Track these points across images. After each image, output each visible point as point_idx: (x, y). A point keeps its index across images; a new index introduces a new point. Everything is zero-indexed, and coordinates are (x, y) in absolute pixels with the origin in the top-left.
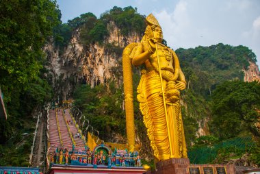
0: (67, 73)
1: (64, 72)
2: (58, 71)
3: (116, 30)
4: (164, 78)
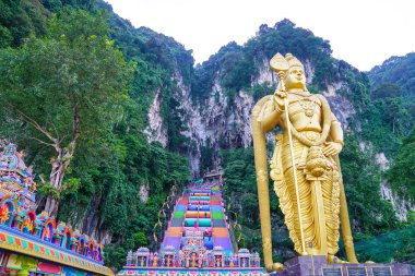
1: (210, 133)
2: (202, 134)
3: (266, 64)
4: (303, 144)
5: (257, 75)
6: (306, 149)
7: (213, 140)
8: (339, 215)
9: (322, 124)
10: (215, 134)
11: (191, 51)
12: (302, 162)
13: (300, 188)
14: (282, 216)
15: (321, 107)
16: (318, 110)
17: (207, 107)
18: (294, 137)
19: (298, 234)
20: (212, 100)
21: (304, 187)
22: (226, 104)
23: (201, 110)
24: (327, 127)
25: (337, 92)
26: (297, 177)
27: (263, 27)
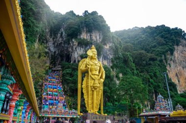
0: (58, 50)
1: (56, 49)
2: (52, 49)
3: (85, 29)
4: (93, 79)
5: (81, 33)
6: (93, 81)
7: (57, 52)
9: (99, 72)
12: (92, 85)
13: (90, 92)
14: (84, 99)
15: (100, 67)
16: (99, 68)
17: (57, 38)
19: (88, 105)
20: (59, 35)
21: (91, 92)
23: (53, 39)
24: (100, 74)
25: (110, 47)
26: (90, 89)
27: (86, 11)
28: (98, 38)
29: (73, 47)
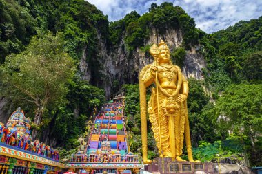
1: (118, 71)
2: (112, 71)
3: (154, 31)
4: (165, 95)
5: (148, 39)
6: (166, 99)
7: (120, 75)
8: (184, 134)
9: (177, 84)
10: (121, 71)
11: (107, 16)
12: (164, 106)
13: (162, 119)
15: (177, 74)
16: (174, 76)
17: (117, 54)
18: (159, 89)
20: (120, 50)
21: (164, 119)
22: (128, 54)
23: (112, 56)
24: (179, 86)
25: (197, 51)
26: (160, 113)
28: (176, 40)
29: (138, 61)
